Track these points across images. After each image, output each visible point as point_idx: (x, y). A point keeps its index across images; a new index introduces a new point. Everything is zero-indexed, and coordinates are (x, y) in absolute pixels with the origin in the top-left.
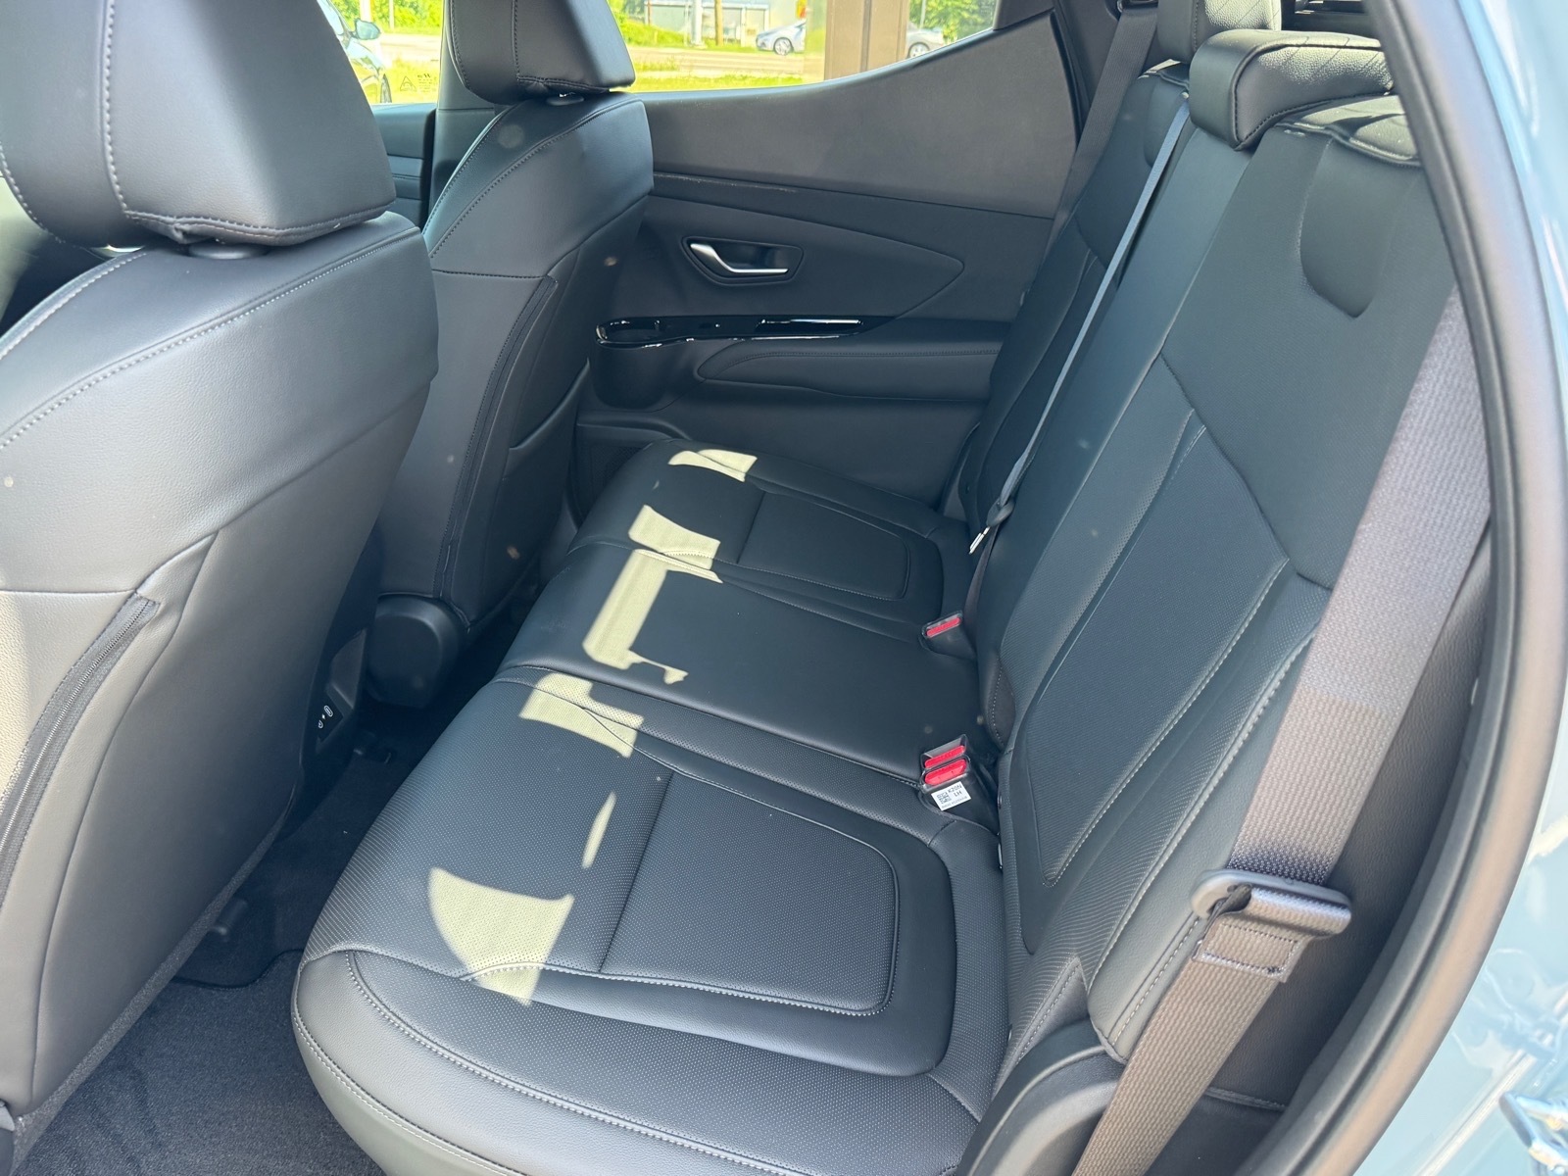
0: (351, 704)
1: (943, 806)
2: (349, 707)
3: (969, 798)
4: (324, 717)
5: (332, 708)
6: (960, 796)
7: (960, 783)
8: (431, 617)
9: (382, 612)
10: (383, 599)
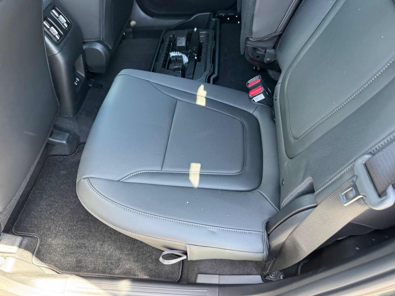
0: (84, 76)
1: (256, 101)
2: (83, 77)
3: (264, 98)
4: (77, 81)
5: (79, 78)
6: (262, 98)
7: (262, 94)
8: (99, 47)
9: (85, 47)
10: (84, 43)
